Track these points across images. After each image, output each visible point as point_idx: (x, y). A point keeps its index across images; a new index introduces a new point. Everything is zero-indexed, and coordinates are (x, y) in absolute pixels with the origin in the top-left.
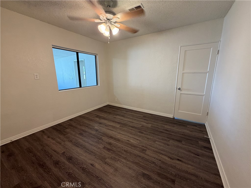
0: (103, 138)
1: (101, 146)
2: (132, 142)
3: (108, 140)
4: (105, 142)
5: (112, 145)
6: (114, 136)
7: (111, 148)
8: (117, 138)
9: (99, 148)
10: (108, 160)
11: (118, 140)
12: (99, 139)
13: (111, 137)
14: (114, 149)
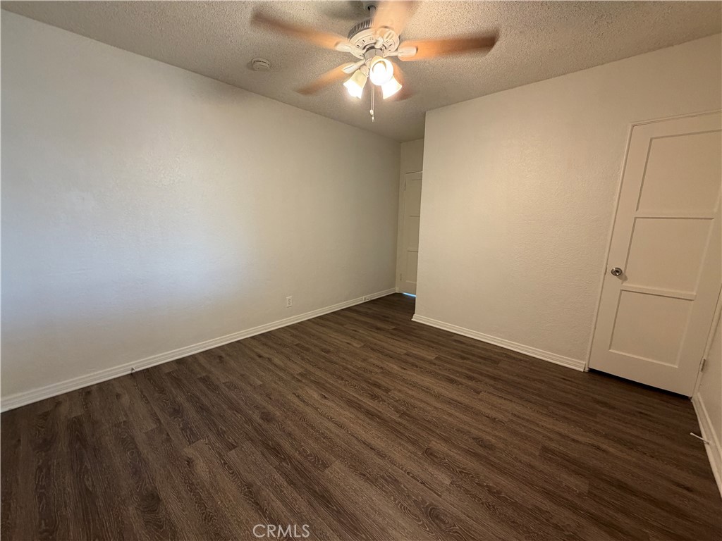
0: (396, 417)
1: (397, 395)
2: (314, 393)
3: (379, 407)
4: (389, 404)
5: (369, 394)
6: (362, 417)
7: (373, 388)
8: (352, 410)
9: (400, 391)
10: (379, 371)
11: (351, 403)
12: (408, 415)
13: (371, 414)
14: (364, 385)
